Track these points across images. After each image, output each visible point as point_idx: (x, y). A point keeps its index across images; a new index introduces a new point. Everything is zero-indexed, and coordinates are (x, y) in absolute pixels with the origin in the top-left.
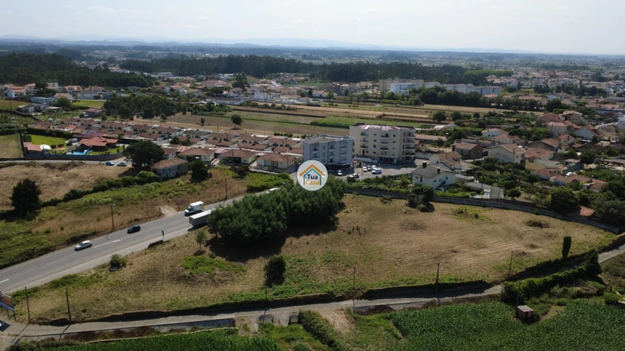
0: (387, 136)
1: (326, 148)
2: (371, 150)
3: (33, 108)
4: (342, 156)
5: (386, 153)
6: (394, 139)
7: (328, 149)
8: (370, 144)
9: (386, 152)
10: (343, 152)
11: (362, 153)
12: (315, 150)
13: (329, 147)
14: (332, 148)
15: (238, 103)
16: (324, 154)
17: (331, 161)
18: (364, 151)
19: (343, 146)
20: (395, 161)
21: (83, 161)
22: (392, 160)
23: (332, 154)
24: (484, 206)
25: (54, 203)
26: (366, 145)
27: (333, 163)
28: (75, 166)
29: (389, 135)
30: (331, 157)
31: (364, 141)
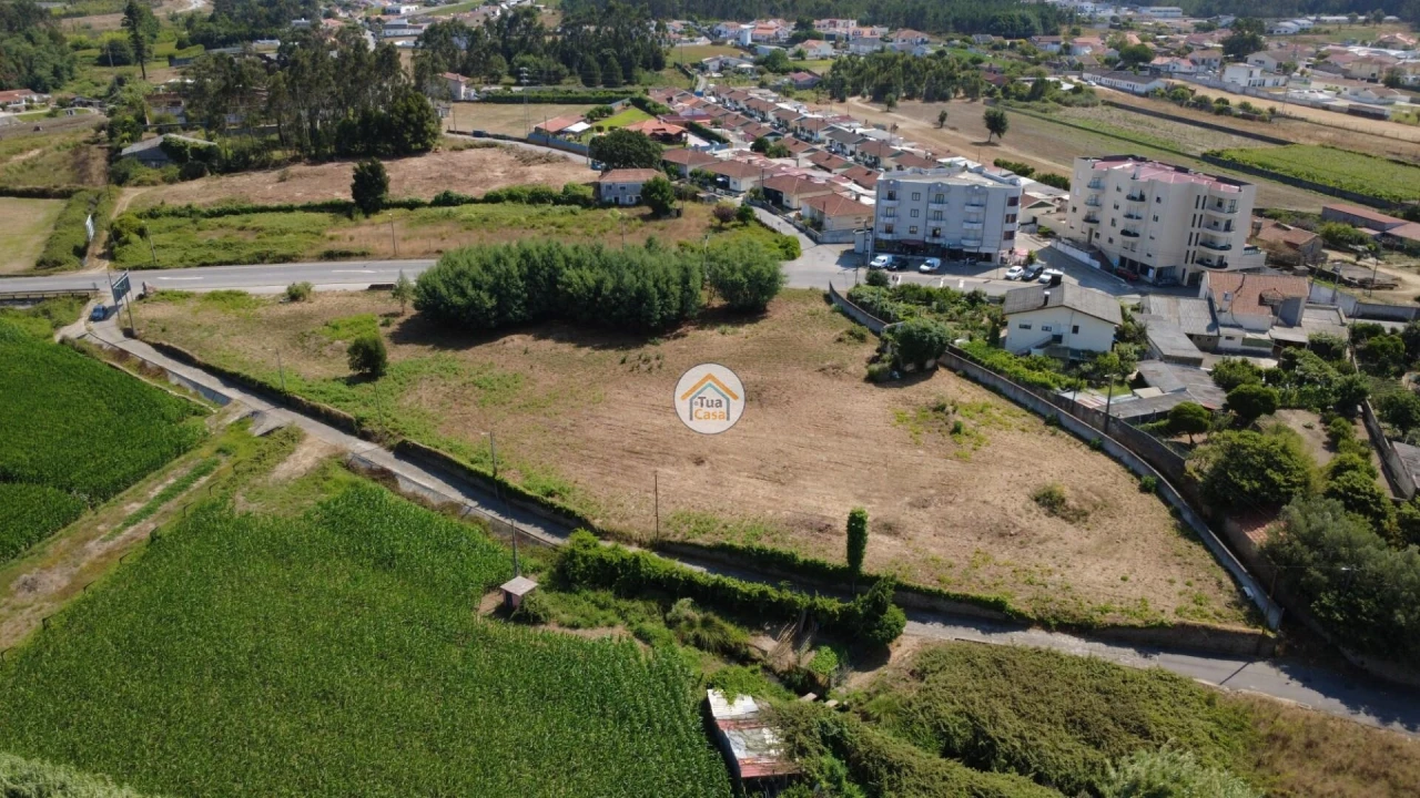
0: (1142, 198)
1: (924, 198)
2: (1106, 230)
3: (717, 64)
4: (966, 226)
5: (1133, 248)
6: (1155, 208)
7: (929, 202)
8: (1105, 215)
9: (1133, 244)
10: (973, 218)
11: (1086, 236)
12: (891, 197)
13: (933, 197)
14: (940, 200)
15: (1141, 88)
16: (915, 213)
17: (935, 235)
18: (1091, 230)
19: (975, 200)
20: (1151, 272)
21: (570, 155)
22: (1145, 269)
23: (938, 216)
24: (1053, 422)
25: (413, 205)
26: (1098, 217)
27: (936, 241)
28: (548, 160)
29: (1147, 197)
30: (933, 224)
31: (1096, 204)
